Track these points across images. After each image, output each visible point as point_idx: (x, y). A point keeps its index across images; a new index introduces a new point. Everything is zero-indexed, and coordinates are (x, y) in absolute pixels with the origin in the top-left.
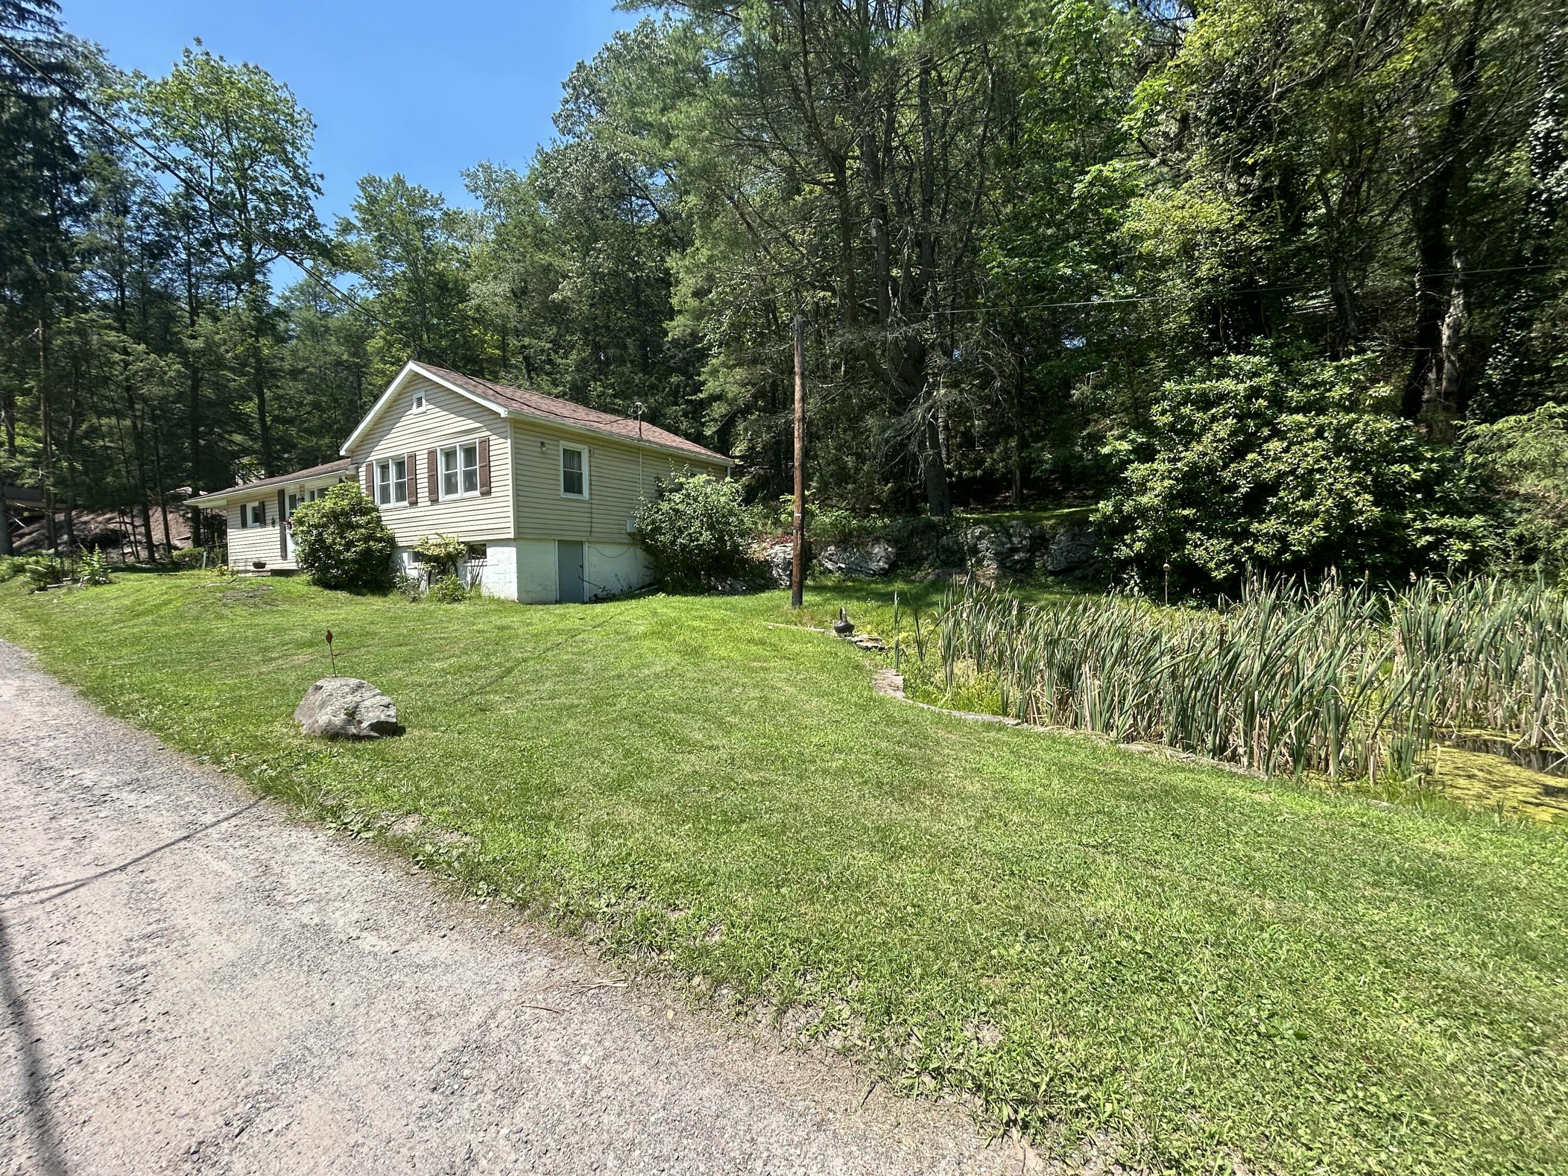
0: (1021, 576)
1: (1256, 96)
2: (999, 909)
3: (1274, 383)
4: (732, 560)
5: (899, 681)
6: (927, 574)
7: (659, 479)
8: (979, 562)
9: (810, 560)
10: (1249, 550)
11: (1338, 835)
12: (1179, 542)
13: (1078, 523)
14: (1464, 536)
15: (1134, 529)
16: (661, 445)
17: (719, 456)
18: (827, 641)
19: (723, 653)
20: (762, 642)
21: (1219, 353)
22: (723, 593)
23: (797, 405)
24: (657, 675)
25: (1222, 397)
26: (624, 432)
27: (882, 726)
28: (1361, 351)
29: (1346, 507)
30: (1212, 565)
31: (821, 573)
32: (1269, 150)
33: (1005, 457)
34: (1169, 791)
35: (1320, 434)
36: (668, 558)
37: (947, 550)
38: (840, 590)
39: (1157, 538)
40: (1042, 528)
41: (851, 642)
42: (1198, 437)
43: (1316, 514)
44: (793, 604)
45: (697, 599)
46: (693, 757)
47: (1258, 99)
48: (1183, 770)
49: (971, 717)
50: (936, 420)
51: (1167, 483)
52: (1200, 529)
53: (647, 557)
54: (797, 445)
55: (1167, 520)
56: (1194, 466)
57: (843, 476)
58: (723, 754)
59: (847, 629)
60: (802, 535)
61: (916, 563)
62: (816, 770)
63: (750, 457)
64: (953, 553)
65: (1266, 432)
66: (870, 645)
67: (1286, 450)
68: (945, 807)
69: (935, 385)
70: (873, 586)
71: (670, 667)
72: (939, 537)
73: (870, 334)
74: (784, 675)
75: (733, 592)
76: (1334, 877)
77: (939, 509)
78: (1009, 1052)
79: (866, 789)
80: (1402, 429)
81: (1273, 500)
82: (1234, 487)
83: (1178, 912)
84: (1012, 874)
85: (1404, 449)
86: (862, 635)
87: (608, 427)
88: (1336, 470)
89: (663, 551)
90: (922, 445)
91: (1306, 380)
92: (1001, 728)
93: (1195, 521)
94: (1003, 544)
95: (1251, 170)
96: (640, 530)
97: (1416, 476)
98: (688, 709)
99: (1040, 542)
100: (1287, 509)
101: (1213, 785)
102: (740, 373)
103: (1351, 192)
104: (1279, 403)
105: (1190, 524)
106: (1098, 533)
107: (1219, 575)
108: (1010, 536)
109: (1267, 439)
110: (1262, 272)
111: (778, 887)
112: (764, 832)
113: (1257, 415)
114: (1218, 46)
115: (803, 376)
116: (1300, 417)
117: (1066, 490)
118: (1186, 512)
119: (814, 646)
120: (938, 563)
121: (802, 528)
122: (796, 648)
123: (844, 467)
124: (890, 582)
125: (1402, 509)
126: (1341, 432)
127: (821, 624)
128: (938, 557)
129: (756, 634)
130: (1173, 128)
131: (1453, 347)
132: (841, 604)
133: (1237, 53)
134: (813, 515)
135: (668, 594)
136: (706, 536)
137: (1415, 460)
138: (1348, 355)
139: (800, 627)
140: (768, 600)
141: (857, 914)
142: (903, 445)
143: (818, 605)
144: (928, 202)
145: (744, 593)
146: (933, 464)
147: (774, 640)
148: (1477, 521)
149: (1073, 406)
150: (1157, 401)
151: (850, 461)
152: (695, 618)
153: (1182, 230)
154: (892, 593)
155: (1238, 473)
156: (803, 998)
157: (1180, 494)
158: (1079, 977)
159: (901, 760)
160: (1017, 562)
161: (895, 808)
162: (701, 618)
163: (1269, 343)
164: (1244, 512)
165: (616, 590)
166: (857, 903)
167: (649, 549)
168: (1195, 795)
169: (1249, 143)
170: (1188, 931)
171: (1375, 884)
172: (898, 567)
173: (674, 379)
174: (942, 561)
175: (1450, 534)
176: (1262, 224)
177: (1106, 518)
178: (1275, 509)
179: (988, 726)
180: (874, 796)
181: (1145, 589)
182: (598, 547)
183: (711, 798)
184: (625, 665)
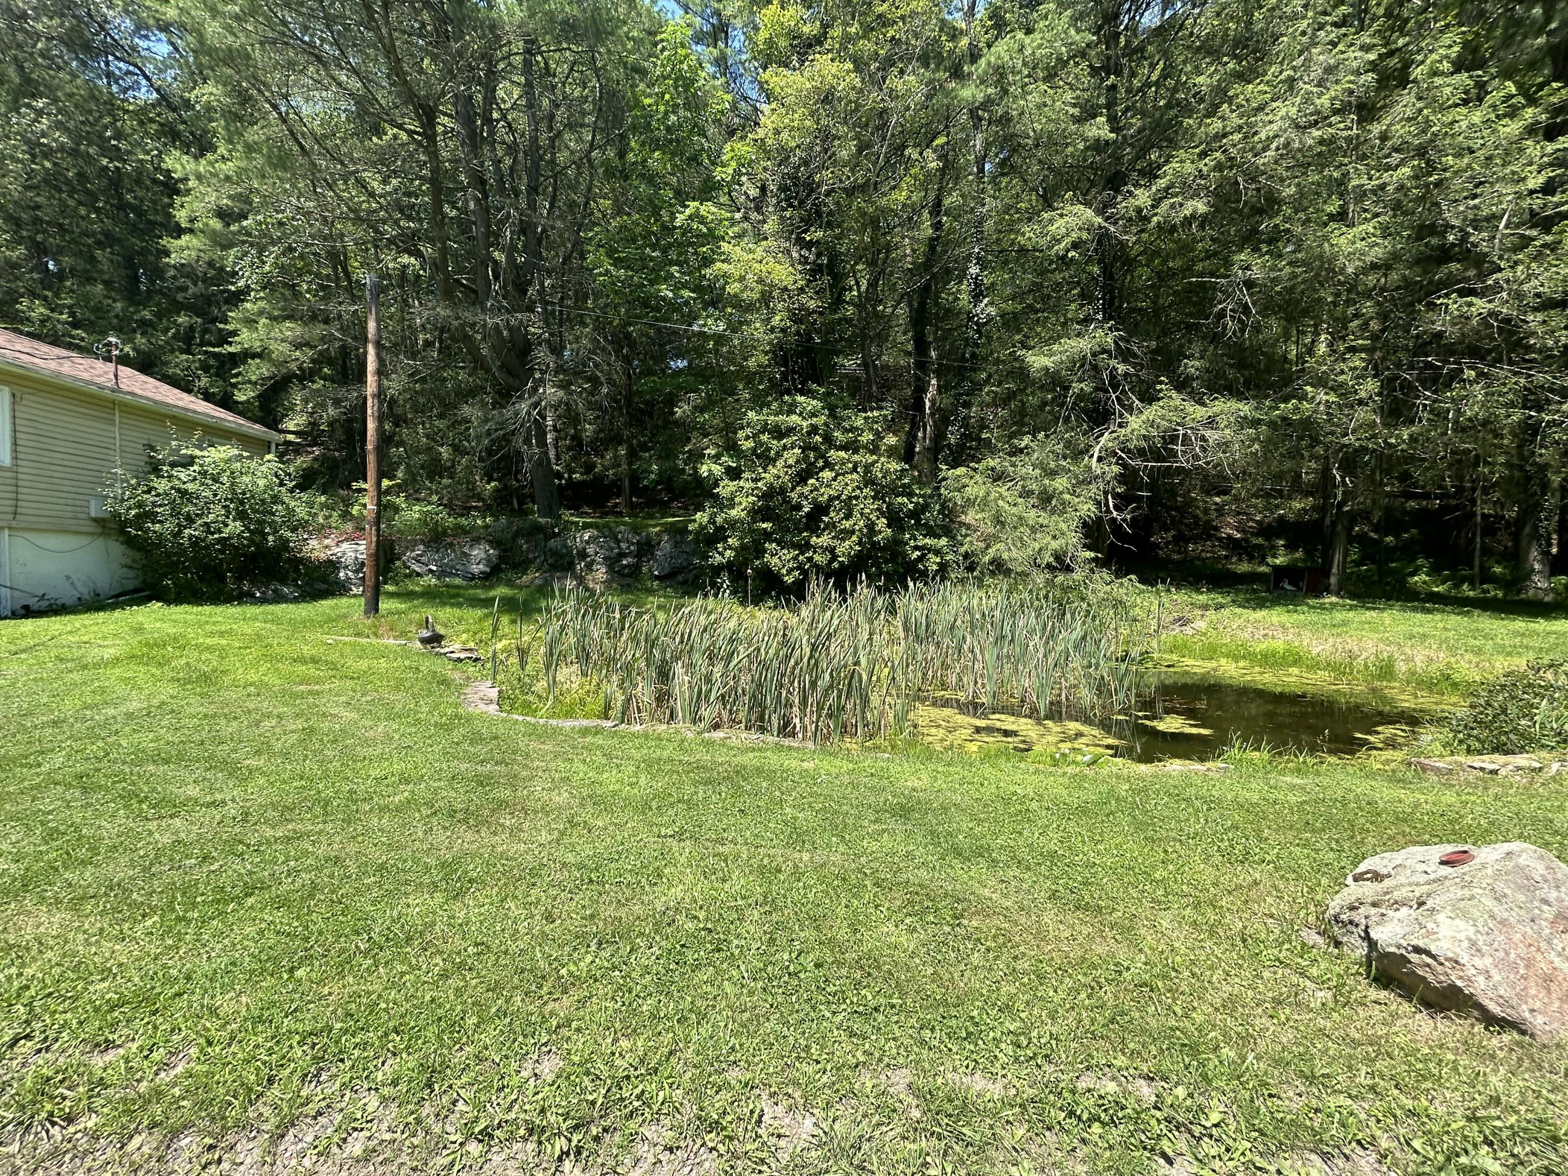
0: (629, 580)
1: (811, 188)
2: (575, 923)
3: (826, 424)
4: (279, 558)
5: (494, 693)
6: (532, 577)
7: (153, 448)
8: (589, 567)
9: (392, 561)
10: (810, 559)
11: (855, 786)
12: (761, 552)
13: (678, 532)
14: (937, 552)
15: (725, 539)
16: (155, 402)
17: (257, 426)
18: (405, 653)
19: (253, 677)
20: (314, 660)
21: (788, 392)
22: (263, 601)
23: (371, 379)
24: (130, 716)
25: (791, 430)
26: (85, 376)
27: (466, 746)
28: (880, 408)
29: (871, 526)
30: (784, 571)
31: (406, 576)
32: (820, 234)
33: (616, 464)
34: (740, 771)
35: (855, 469)
36: (168, 554)
37: (554, 553)
38: (431, 596)
39: (743, 547)
40: (648, 535)
41: (438, 654)
42: (774, 461)
43: (853, 532)
44: (366, 612)
45: (220, 609)
46: (177, 822)
47: (812, 190)
48: (754, 750)
49: (568, 724)
50: (544, 418)
51: (751, 499)
52: (775, 540)
53: (130, 552)
54: (371, 425)
55: (751, 531)
56: (771, 487)
57: (435, 469)
58: (232, 810)
59: (435, 639)
60: (378, 530)
61: (521, 566)
62: (371, 810)
63: (311, 435)
64: (562, 556)
65: (821, 463)
66: (462, 656)
67: (835, 479)
68: (526, 826)
69: (541, 381)
70: (471, 592)
71: (155, 702)
72: (547, 539)
73: (467, 315)
74: (343, 699)
75: (279, 599)
76: (850, 822)
77: (549, 511)
78: (568, 1078)
79: (434, 821)
80: (903, 470)
81: (826, 519)
82: (799, 507)
83: (737, 883)
84: (591, 881)
85: (904, 486)
86: (453, 646)
87: (53, 365)
88: (865, 498)
89: (158, 546)
90: (527, 441)
91: (846, 425)
92: (598, 731)
93: (771, 534)
94: (612, 549)
95: (809, 245)
96: (116, 515)
97: (911, 506)
98: (180, 758)
99: (646, 548)
100: (835, 527)
101: (773, 759)
102: (291, 330)
103: (873, 285)
104: (828, 439)
105: (767, 536)
106: (696, 541)
107: (789, 579)
108: (618, 542)
109: (822, 469)
110: (818, 332)
111: (292, 970)
112: (281, 903)
113: (815, 449)
114: (785, 135)
115: (379, 345)
116: (842, 454)
117: (671, 500)
118: (765, 526)
119: (389, 661)
120: (546, 566)
121: (377, 522)
122: (363, 664)
123: (437, 459)
124: (492, 587)
125: (902, 530)
126: (868, 468)
127: (403, 634)
128: (546, 560)
129: (307, 651)
130: (753, 192)
131: (932, 415)
132: (430, 612)
133: (798, 146)
134: (397, 510)
135: (168, 602)
136: (234, 527)
137: (910, 495)
138: (872, 410)
139: (374, 640)
140: (332, 608)
141: (403, 974)
142: (506, 438)
143: (399, 613)
144: (533, 190)
145: (295, 600)
146: (540, 463)
147: (334, 657)
148: (944, 541)
149: (676, 423)
150: (742, 428)
151: (445, 452)
152: (212, 634)
153: (760, 281)
154: (494, 599)
155: (801, 495)
156: (311, 1109)
157: (760, 510)
158: (647, 971)
159: (482, 781)
160: (625, 567)
161: (469, 836)
162: (222, 634)
163: (822, 390)
164: (807, 528)
165: (68, 597)
166: (405, 960)
167: (130, 542)
168: (759, 771)
169: (808, 222)
170: (743, 898)
171: (876, 821)
172: (501, 570)
173: (182, 319)
174: (551, 565)
175: (929, 550)
176: (817, 293)
177: (702, 527)
178: (827, 526)
179: (585, 732)
180: (445, 828)
181: (734, 593)
182: (27, 535)
183: (200, 874)
184: (69, 706)
